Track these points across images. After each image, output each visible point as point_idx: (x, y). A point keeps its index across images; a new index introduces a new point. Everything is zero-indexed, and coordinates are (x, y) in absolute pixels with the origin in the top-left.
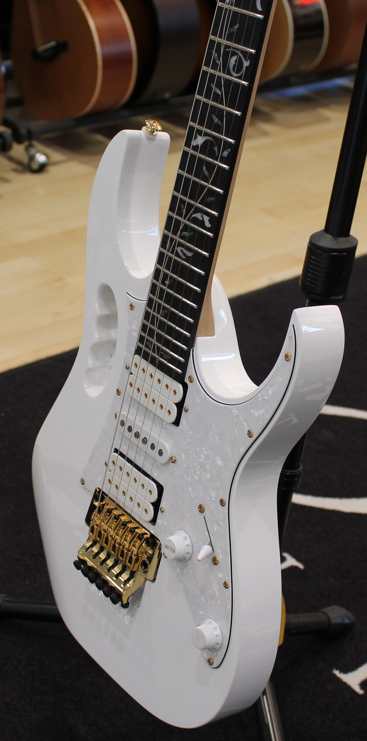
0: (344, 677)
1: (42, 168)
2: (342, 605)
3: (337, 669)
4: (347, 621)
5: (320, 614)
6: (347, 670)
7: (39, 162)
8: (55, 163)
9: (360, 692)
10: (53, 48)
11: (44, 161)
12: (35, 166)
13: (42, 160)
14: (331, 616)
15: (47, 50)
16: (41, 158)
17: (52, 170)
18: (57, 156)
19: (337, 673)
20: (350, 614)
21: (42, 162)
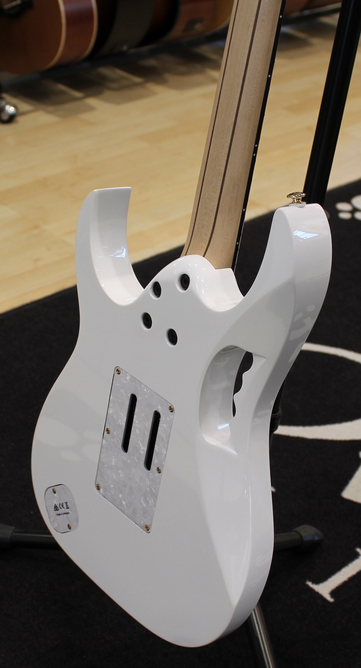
0: (316, 587)
1: (11, 119)
2: (311, 524)
3: (310, 581)
4: (316, 538)
5: (294, 533)
6: (319, 580)
7: (8, 113)
8: (24, 114)
9: (331, 600)
10: (18, 6)
11: (13, 112)
12: (5, 117)
13: (11, 111)
14: (303, 534)
15: (13, 8)
16: (10, 109)
17: (21, 120)
18: (24, 106)
19: (310, 584)
20: (318, 532)
21: (11, 113)
